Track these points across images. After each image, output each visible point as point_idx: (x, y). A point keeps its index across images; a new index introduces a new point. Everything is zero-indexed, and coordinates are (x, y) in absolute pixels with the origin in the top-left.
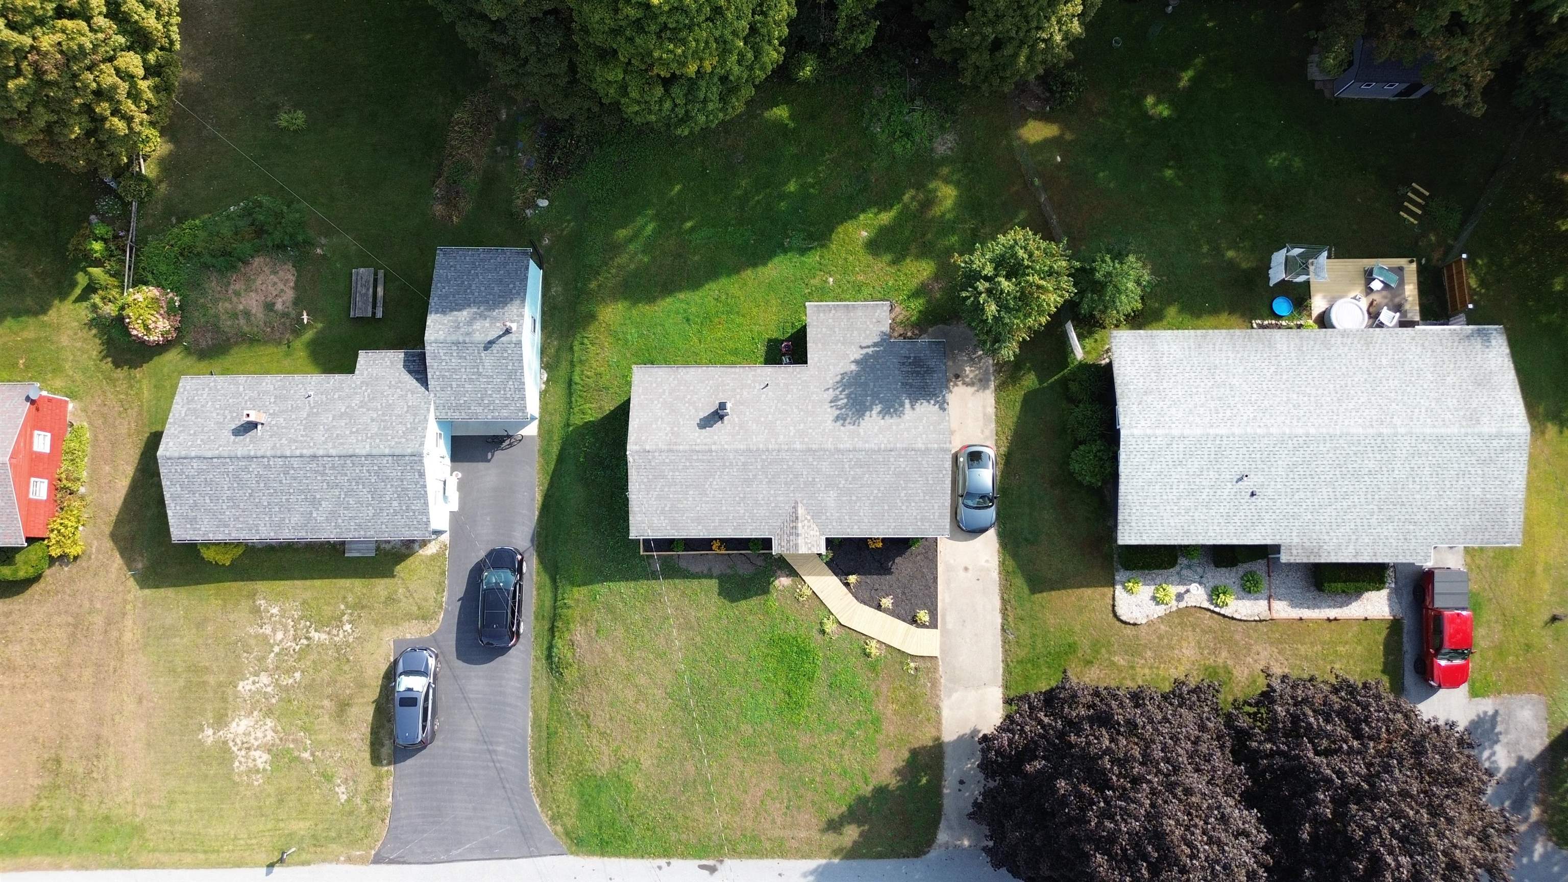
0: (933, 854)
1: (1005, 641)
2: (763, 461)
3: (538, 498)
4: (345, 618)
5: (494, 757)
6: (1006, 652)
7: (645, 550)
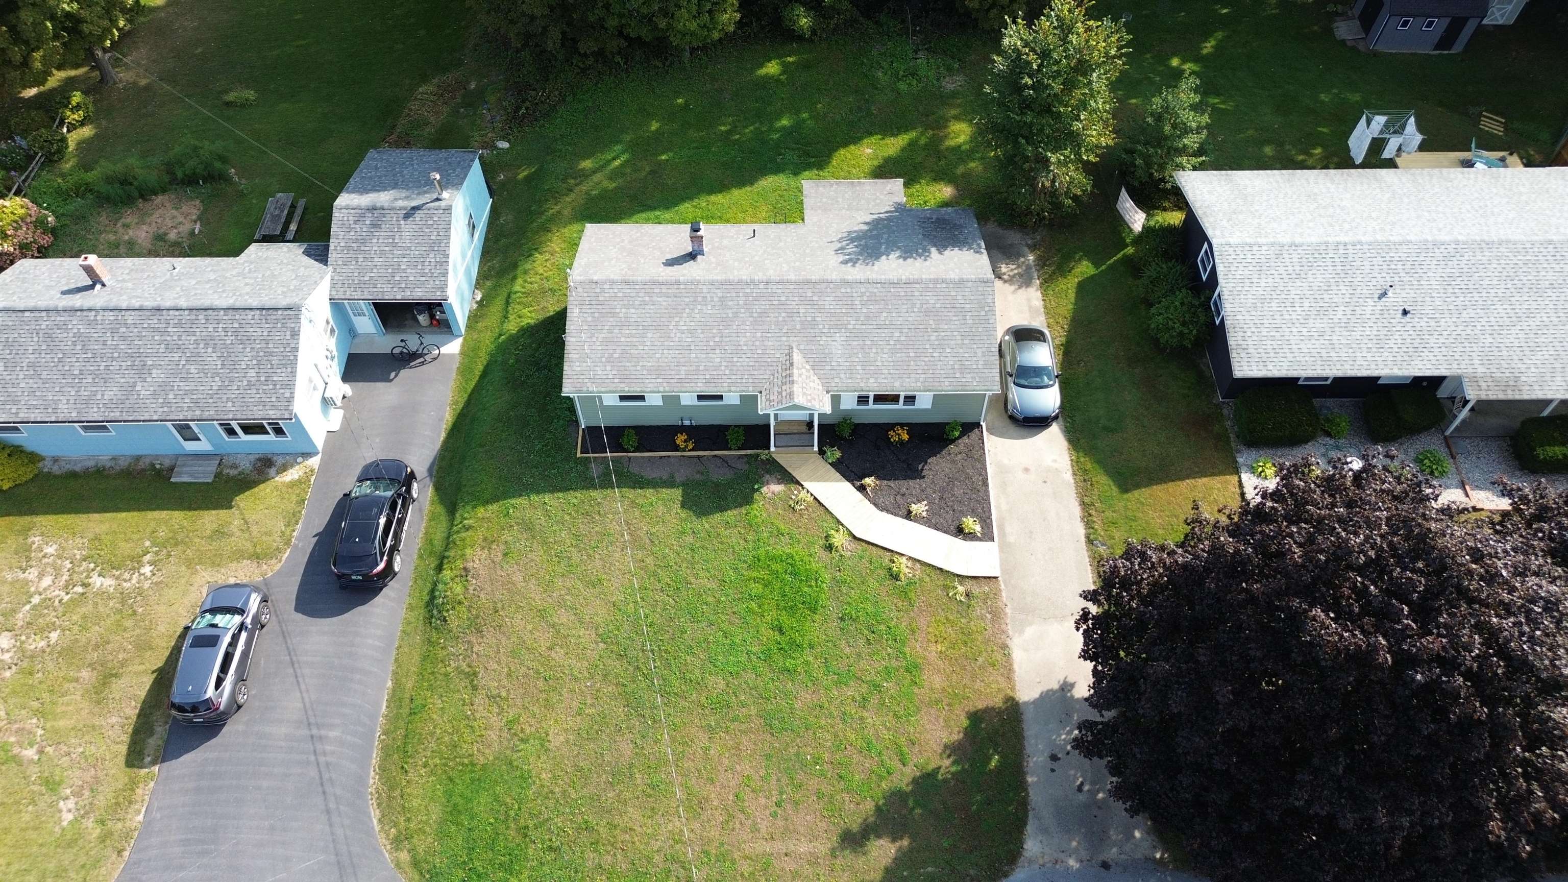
2: (746, 295)
3: (448, 417)
4: (148, 558)
5: (319, 747)
7: (582, 453)
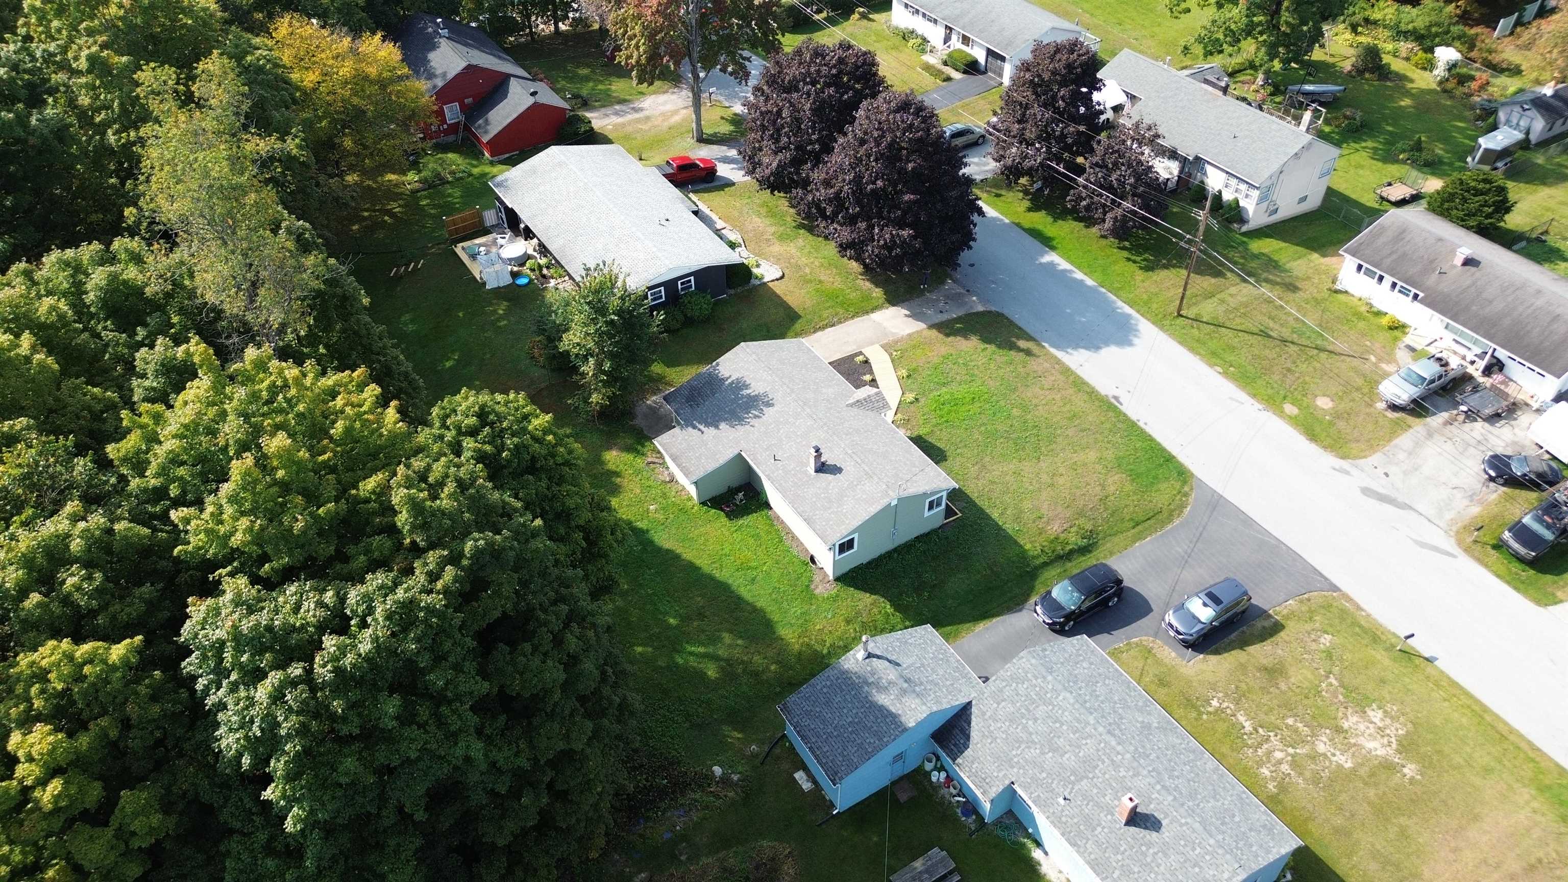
0: (993, 309)
1: (840, 322)
3: (981, 626)
4: (1210, 709)
5: (1189, 550)
6: (846, 319)
